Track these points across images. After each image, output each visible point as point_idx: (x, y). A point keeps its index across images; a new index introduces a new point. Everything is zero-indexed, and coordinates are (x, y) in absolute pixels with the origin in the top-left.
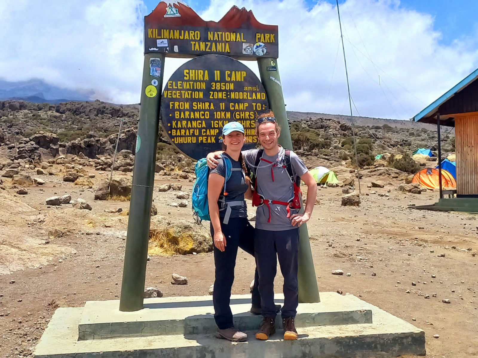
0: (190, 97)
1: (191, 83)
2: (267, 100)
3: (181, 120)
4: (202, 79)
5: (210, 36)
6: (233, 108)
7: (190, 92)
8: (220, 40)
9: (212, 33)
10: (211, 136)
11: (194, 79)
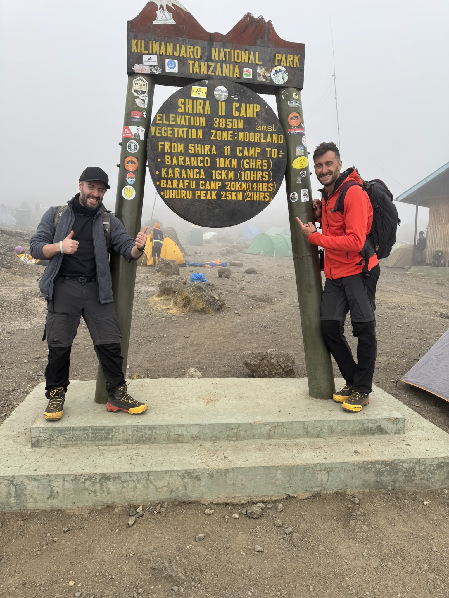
0: (185, 137)
1: (187, 117)
2: (285, 145)
3: (173, 167)
4: (202, 112)
5: (215, 54)
6: (241, 155)
7: (185, 129)
8: (227, 59)
9: (217, 49)
10: (211, 191)
11: (191, 112)
